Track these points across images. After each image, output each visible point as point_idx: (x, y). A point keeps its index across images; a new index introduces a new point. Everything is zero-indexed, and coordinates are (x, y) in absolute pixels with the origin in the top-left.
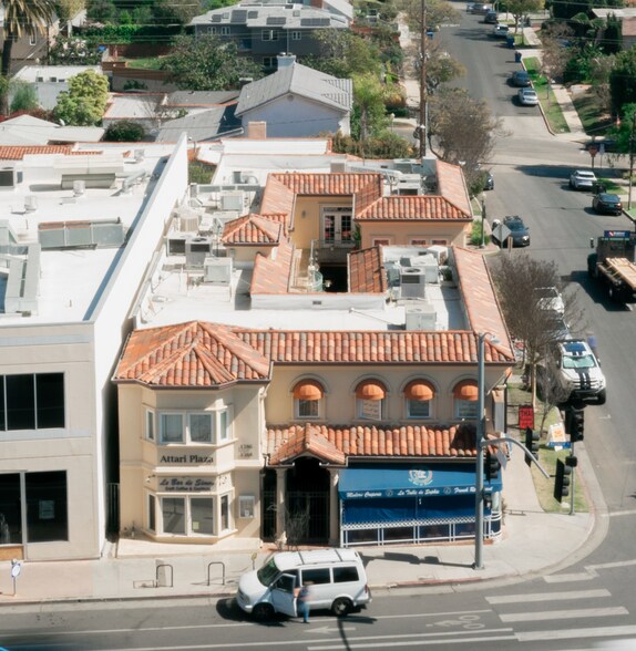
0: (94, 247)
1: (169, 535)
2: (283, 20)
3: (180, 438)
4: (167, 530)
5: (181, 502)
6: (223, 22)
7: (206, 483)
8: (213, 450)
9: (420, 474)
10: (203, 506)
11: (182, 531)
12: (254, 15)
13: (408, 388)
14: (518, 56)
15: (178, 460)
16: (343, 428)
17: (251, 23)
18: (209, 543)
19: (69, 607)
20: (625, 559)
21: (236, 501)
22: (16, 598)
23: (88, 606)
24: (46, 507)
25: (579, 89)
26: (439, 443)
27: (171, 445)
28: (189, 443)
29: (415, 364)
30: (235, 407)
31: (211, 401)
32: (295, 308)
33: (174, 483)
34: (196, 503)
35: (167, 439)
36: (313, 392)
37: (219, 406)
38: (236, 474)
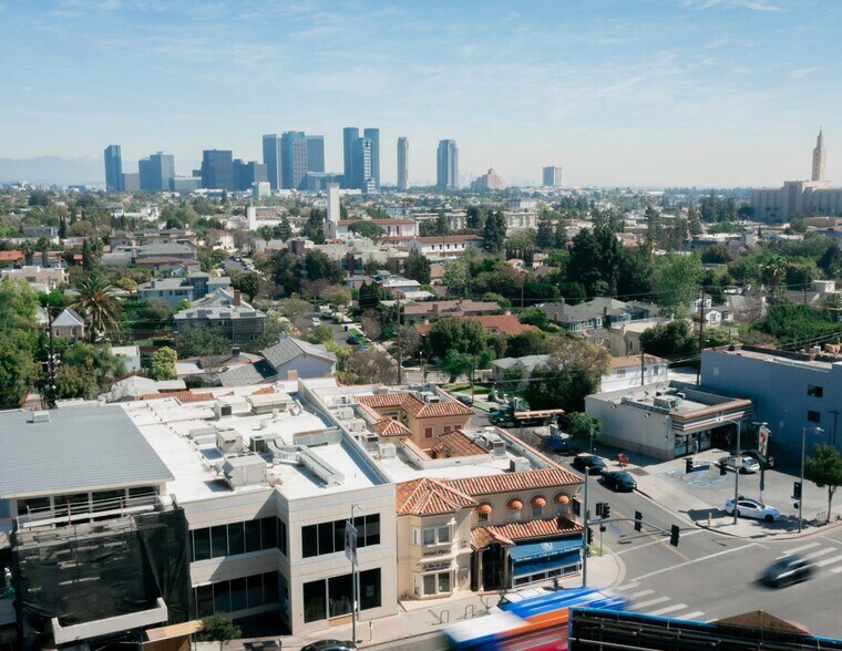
0: (326, 444)
1: (428, 596)
2: (229, 314)
3: (433, 542)
4: (425, 593)
5: (433, 576)
6: (194, 317)
7: (446, 564)
8: (450, 546)
9: (546, 544)
10: (445, 577)
11: (434, 592)
12: (210, 312)
13: (533, 500)
14: (346, 328)
15: (432, 554)
16: (502, 526)
17: (210, 316)
18: (448, 596)
19: (403, 642)
20: (645, 573)
21: (459, 572)
22: (373, 642)
23: (412, 640)
24: (370, 589)
25: (388, 344)
26: (552, 527)
27: (429, 546)
28: (439, 544)
29: (534, 488)
30: (459, 521)
31: (450, 520)
32: (447, 466)
33: (430, 566)
34: (441, 576)
35: (426, 543)
36: (488, 508)
37: (453, 522)
38: (459, 557)
